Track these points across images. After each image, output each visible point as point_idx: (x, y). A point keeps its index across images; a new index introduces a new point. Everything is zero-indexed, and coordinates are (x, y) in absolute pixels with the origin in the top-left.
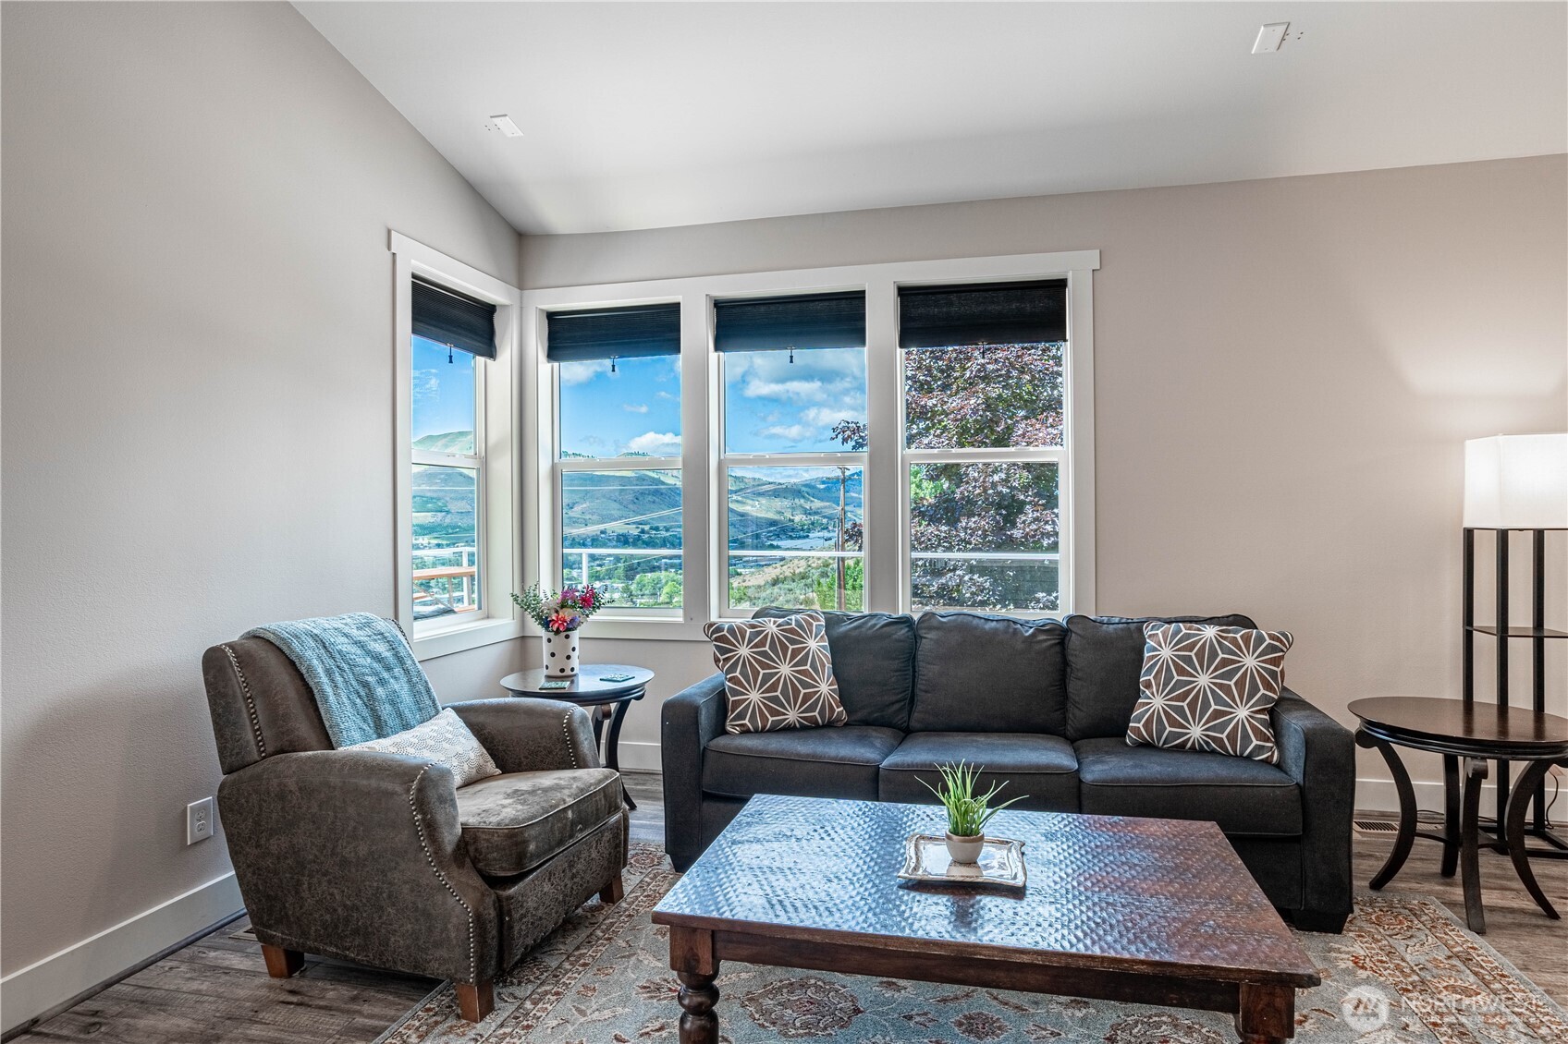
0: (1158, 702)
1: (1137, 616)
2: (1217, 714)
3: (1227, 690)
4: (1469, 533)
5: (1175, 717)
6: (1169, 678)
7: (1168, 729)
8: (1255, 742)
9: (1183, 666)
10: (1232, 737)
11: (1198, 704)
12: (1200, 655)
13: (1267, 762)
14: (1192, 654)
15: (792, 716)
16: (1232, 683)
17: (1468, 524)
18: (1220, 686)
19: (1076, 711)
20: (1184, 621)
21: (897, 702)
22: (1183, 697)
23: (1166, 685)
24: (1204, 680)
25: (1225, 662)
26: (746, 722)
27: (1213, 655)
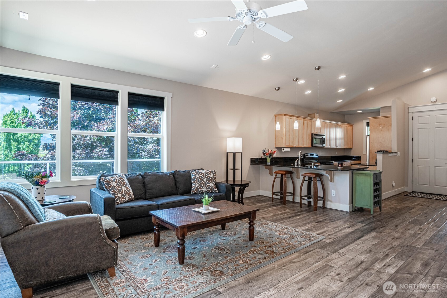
0: (197, 185)
1: (189, 170)
2: (208, 186)
3: (209, 181)
4: (227, 153)
5: (201, 187)
6: (199, 180)
7: (200, 190)
8: (215, 189)
9: (201, 178)
10: (211, 189)
11: (204, 185)
12: (203, 175)
13: (217, 192)
14: (202, 176)
15: (127, 199)
16: (210, 180)
17: (227, 152)
18: (208, 181)
19: (180, 190)
20: (198, 170)
21: (143, 193)
22: (201, 184)
23: (198, 182)
24: (205, 180)
25: (208, 176)
26: (118, 201)
27: (206, 175)
